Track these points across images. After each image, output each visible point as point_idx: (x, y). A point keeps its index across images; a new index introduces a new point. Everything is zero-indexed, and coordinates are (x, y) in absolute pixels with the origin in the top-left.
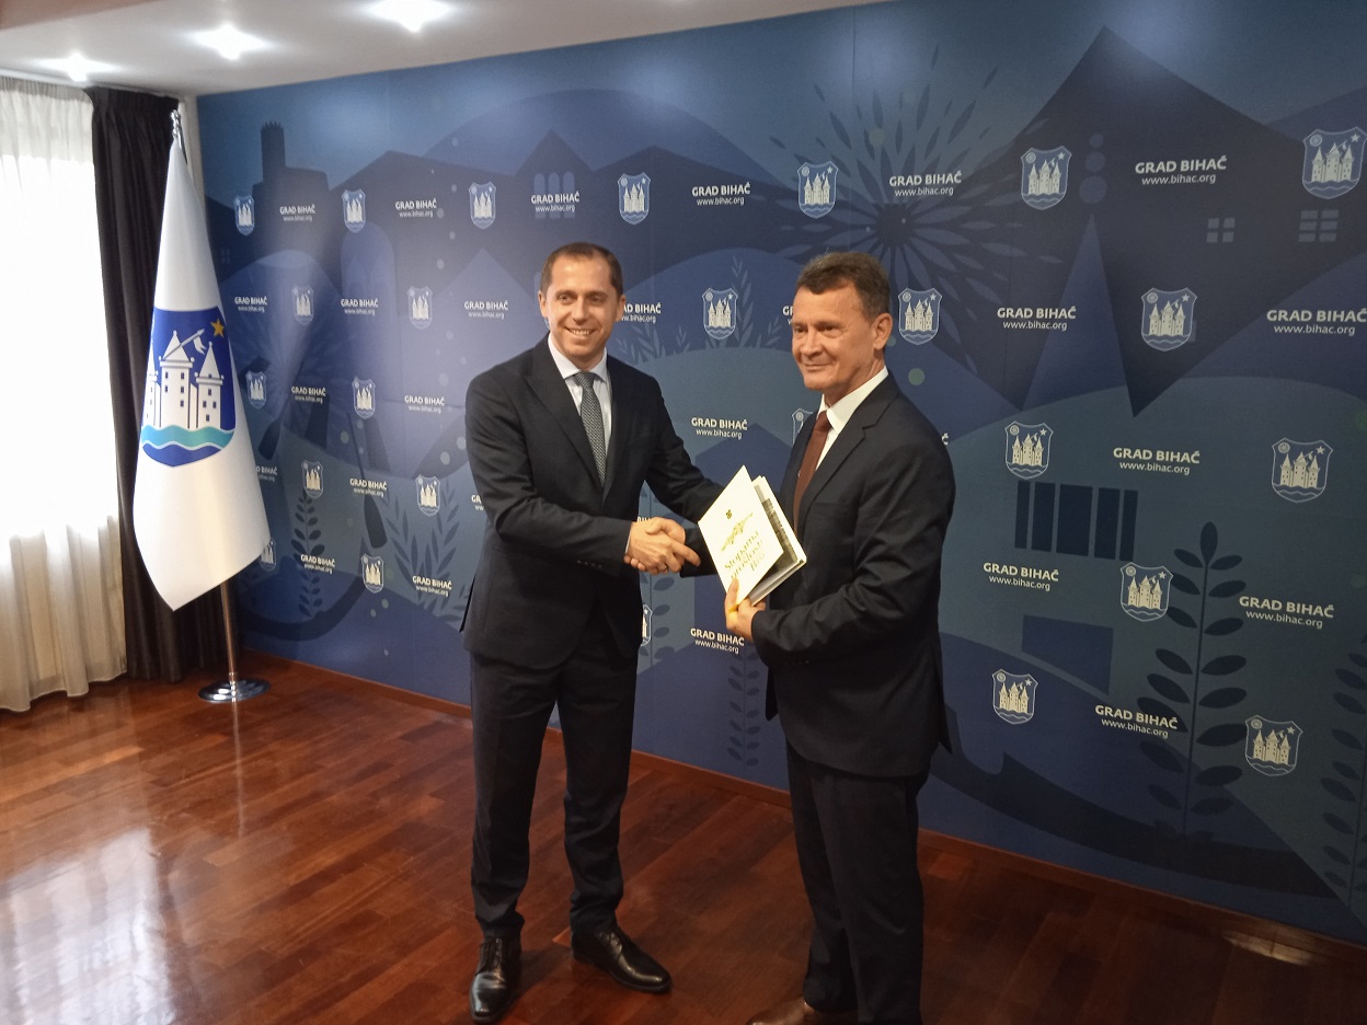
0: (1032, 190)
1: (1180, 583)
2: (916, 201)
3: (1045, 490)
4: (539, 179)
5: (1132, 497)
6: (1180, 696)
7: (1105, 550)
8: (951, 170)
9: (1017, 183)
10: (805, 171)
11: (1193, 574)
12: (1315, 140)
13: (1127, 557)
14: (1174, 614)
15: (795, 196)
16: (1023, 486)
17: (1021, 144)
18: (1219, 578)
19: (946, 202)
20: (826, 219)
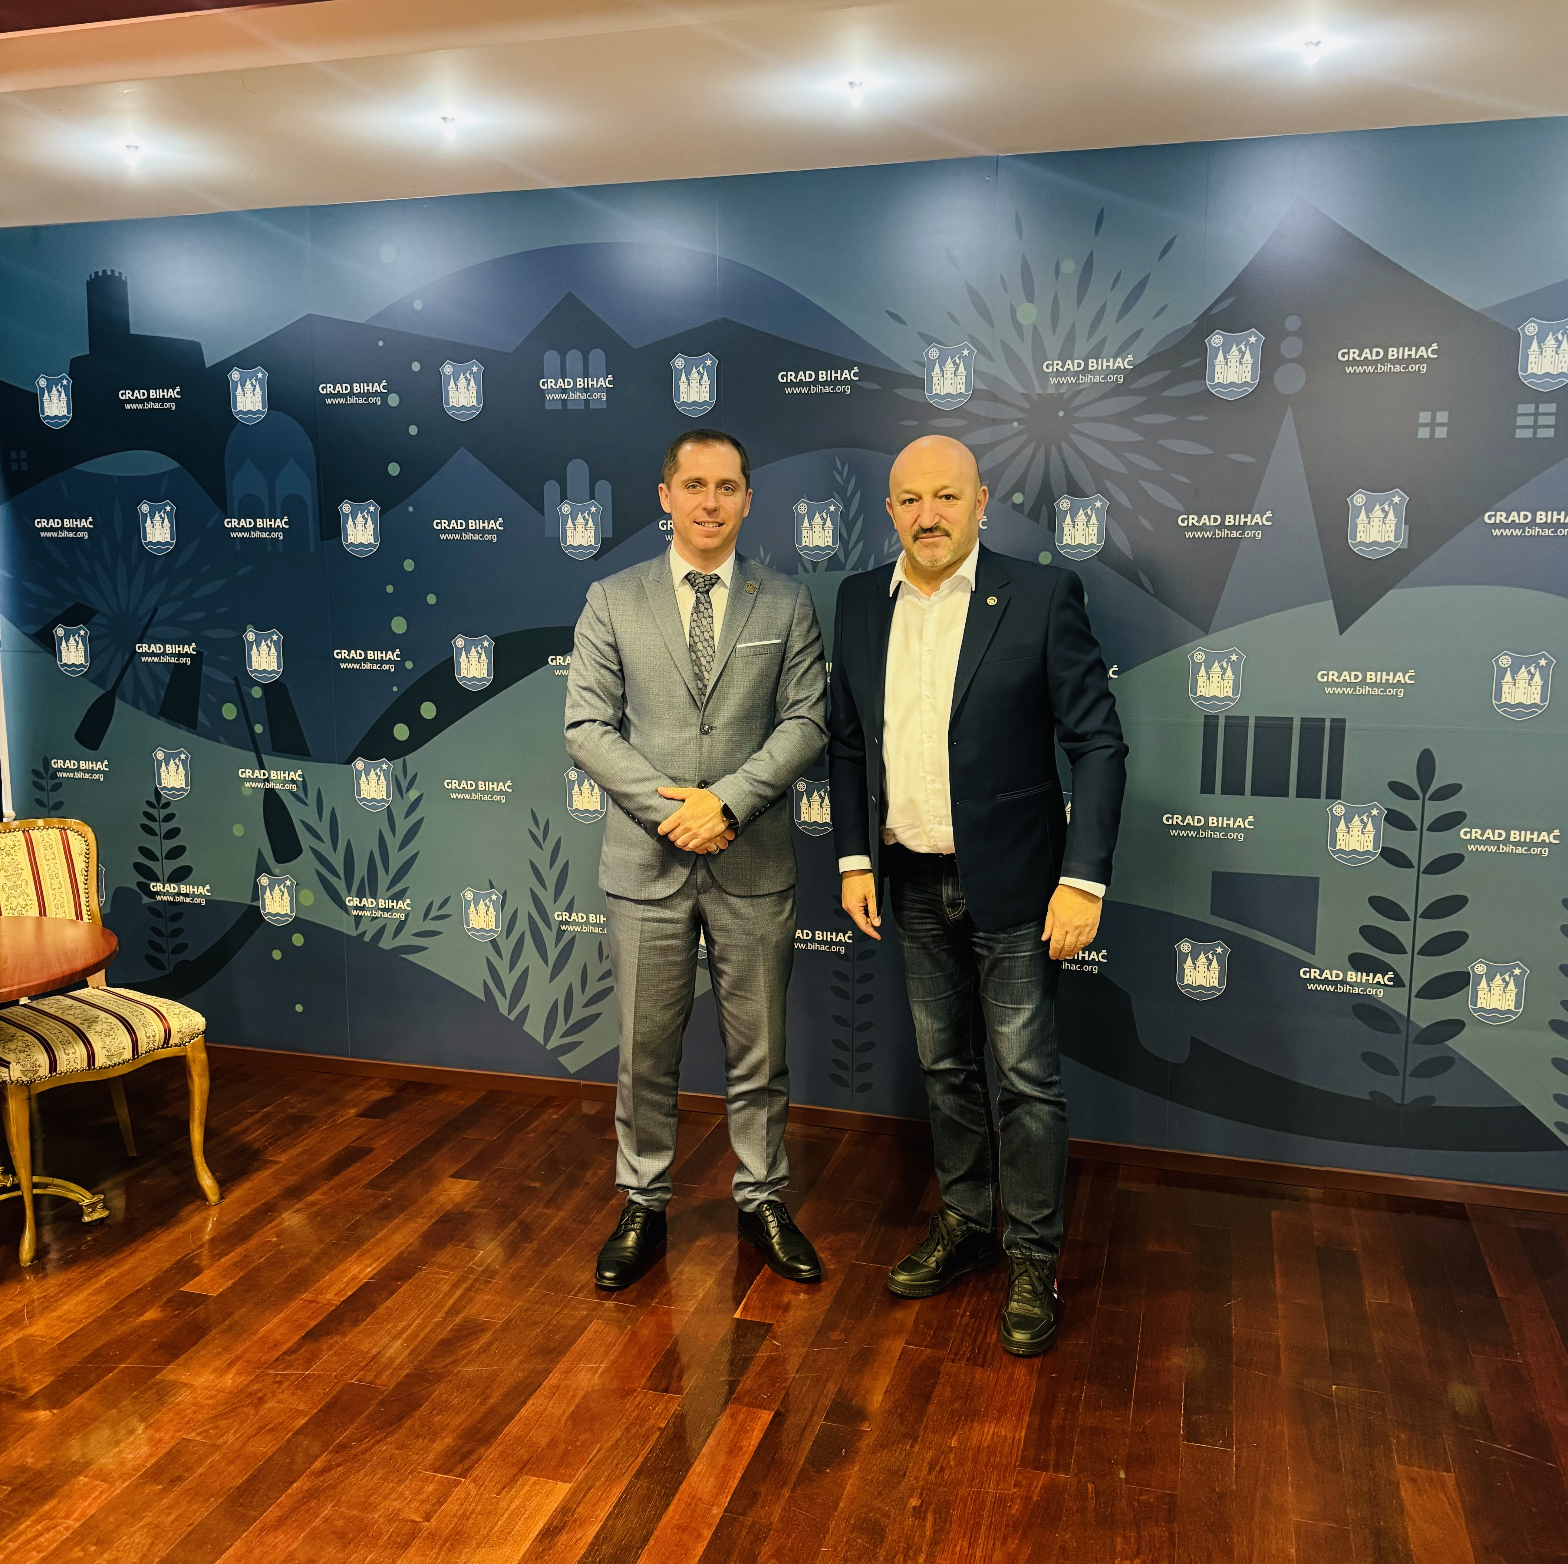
0: (1219, 378)
1: (1395, 819)
2: (1077, 391)
3: (1236, 725)
4: (551, 358)
5: (1339, 726)
7: (1308, 790)
8: (1119, 353)
9: (1201, 371)
10: (934, 353)
11: (1409, 808)
12: (1531, 328)
13: (1334, 794)
14: (1391, 856)
15: (920, 384)
16: (1210, 722)
17: (1206, 325)
18: (1436, 810)
19: (1114, 389)
20: (961, 412)
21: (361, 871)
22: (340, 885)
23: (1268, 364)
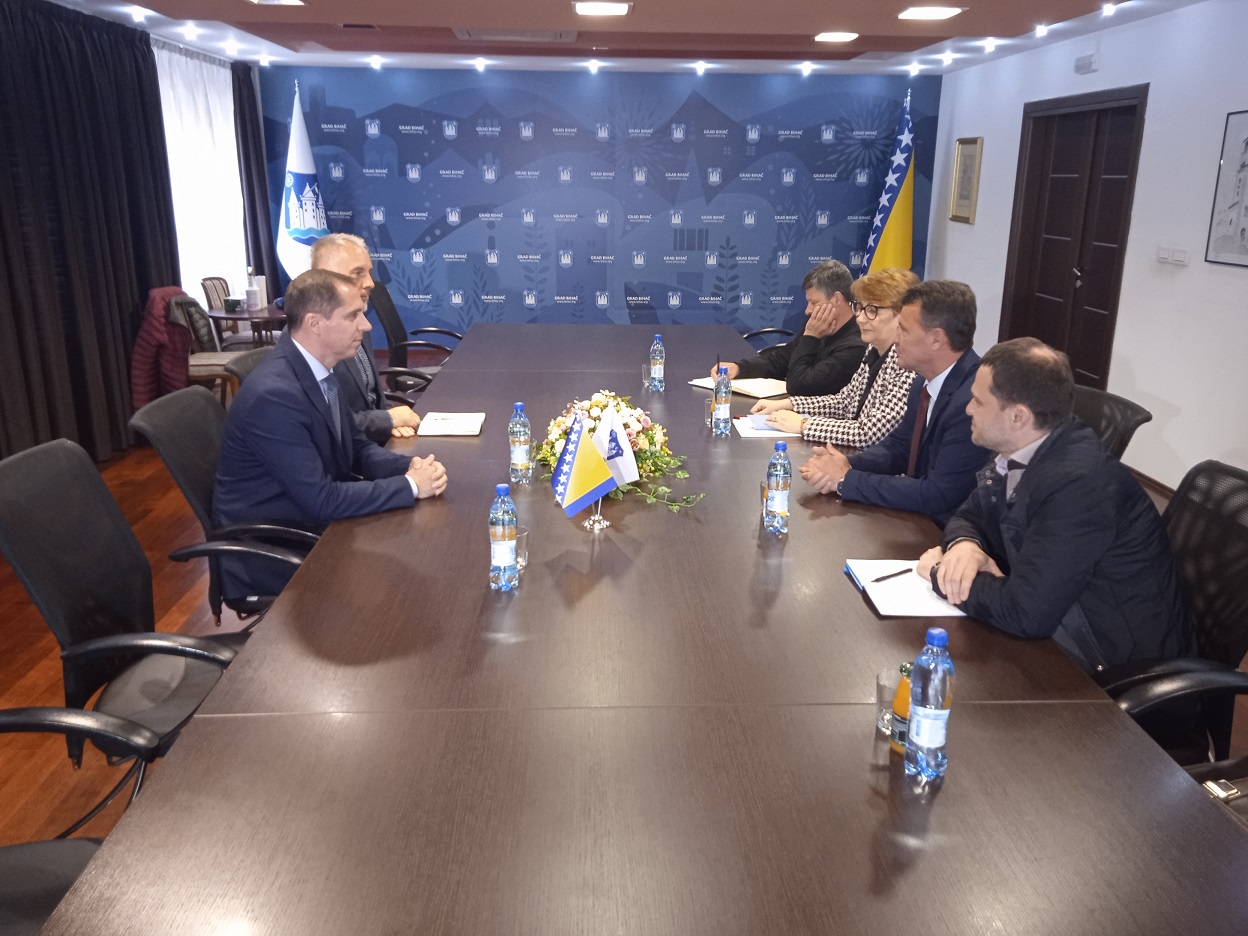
0: (675, 137)
1: (721, 255)
2: (639, 138)
3: (682, 231)
4: (480, 121)
5: (707, 231)
6: (722, 289)
7: (700, 248)
8: (649, 128)
9: (670, 134)
10: (598, 125)
11: (724, 252)
12: (749, 127)
13: (706, 249)
14: (720, 265)
15: (595, 134)
16: (676, 230)
17: (671, 122)
18: (732, 252)
19: (648, 138)
20: (607, 142)
21: (413, 286)
22: (406, 292)
23: (687, 133)
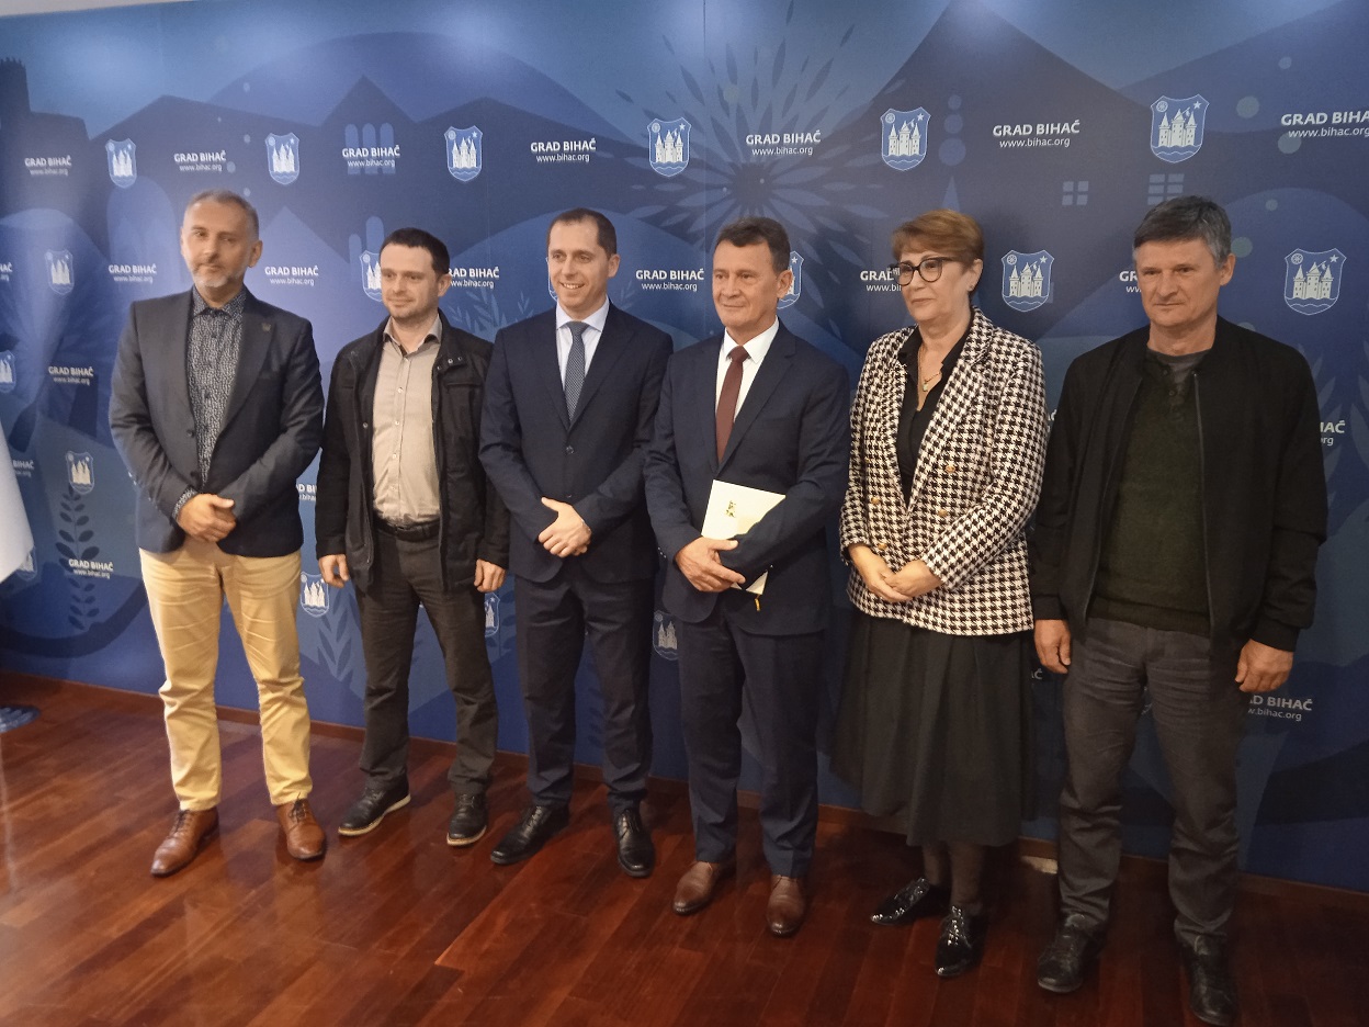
0: (892, 151)
2: (774, 161)
4: (351, 130)
8: (809, 129)
9: (877, 144)
10: (656, 127)
12: (1162, 106)
15: (646, 153)
17: (879, 107)
19: (805, 162)
20: (679, 179)
23: (934, 138)
